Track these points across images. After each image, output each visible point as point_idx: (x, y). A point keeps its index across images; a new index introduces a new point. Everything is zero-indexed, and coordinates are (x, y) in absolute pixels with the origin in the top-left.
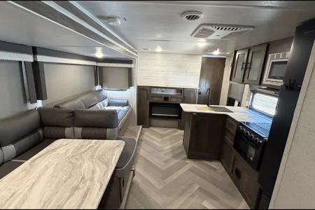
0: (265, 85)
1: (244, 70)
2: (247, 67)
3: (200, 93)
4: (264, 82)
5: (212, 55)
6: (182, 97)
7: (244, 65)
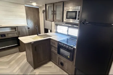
0: (65, 22)
1: (53, 14)
2: (54, 13)
3: (29, 28)
4: (65, 21)
5: (32, 5)
6: (17, 32)
7: (53, 12)
